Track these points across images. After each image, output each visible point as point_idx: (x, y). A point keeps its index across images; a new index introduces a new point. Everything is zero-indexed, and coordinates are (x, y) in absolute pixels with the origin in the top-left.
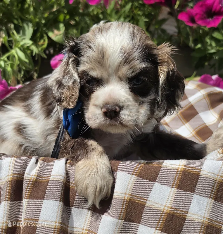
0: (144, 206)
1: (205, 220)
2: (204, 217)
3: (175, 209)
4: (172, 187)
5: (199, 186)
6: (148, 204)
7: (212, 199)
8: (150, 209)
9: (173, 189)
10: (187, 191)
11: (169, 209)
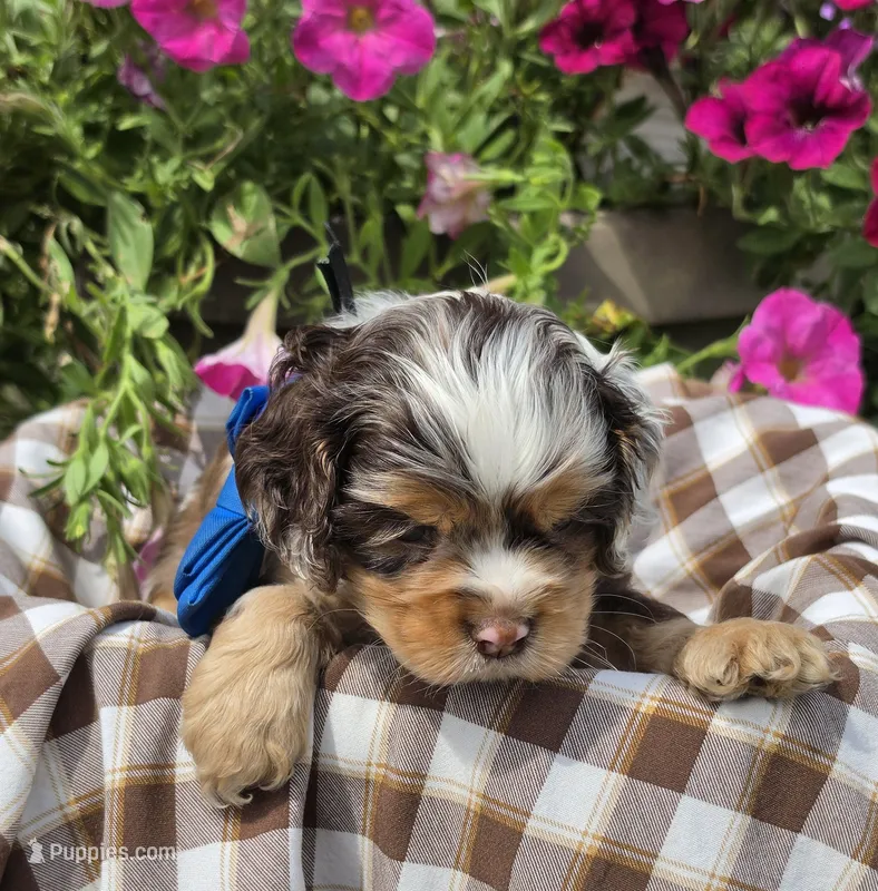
0: (520, 835)
1: (715, 883)
2: (713, 876)
3: (617, 844)
4: (612, 769)
5: (703, 766)
6: (533, 828)
7: (745, 811)
8: (538, 843)
9: (614, 775)
10: (658, 783)
11: (598, 844)
